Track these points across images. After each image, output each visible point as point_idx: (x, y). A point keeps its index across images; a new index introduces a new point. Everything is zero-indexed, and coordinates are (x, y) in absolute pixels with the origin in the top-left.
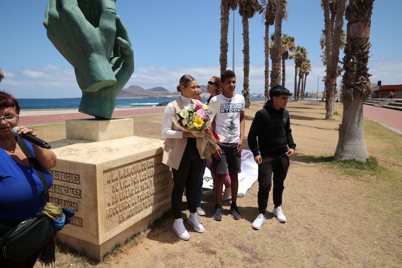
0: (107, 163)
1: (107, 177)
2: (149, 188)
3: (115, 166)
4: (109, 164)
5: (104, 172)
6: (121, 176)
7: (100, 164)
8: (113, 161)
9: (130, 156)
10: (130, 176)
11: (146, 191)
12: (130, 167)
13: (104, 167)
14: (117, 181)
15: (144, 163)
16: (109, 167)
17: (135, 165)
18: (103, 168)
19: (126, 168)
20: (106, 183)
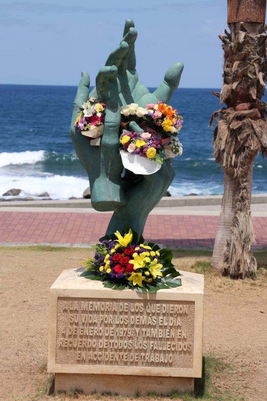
0: (64, 290)
1: (63, 305)
2: (132, 340)
3: (74, 296)
4: (66, 292)
5: (59, 298)
6: (82, 310)
7: (55, 289)
8: (72, 290)
9: (98, 290)
10: (99, 314)
11: (126, 341)
12: (98, 303)
13: (59, 293)
14: (78, 313)
15: (124, 306)
16: (66, 295)
17: (108, 303)
18: (57, 294)
19: (91, 303)
20: (62, 311)
